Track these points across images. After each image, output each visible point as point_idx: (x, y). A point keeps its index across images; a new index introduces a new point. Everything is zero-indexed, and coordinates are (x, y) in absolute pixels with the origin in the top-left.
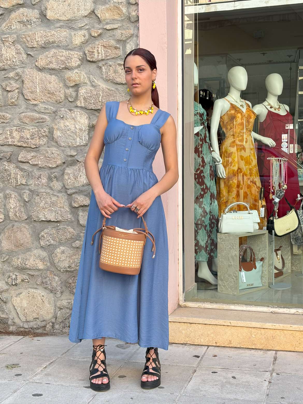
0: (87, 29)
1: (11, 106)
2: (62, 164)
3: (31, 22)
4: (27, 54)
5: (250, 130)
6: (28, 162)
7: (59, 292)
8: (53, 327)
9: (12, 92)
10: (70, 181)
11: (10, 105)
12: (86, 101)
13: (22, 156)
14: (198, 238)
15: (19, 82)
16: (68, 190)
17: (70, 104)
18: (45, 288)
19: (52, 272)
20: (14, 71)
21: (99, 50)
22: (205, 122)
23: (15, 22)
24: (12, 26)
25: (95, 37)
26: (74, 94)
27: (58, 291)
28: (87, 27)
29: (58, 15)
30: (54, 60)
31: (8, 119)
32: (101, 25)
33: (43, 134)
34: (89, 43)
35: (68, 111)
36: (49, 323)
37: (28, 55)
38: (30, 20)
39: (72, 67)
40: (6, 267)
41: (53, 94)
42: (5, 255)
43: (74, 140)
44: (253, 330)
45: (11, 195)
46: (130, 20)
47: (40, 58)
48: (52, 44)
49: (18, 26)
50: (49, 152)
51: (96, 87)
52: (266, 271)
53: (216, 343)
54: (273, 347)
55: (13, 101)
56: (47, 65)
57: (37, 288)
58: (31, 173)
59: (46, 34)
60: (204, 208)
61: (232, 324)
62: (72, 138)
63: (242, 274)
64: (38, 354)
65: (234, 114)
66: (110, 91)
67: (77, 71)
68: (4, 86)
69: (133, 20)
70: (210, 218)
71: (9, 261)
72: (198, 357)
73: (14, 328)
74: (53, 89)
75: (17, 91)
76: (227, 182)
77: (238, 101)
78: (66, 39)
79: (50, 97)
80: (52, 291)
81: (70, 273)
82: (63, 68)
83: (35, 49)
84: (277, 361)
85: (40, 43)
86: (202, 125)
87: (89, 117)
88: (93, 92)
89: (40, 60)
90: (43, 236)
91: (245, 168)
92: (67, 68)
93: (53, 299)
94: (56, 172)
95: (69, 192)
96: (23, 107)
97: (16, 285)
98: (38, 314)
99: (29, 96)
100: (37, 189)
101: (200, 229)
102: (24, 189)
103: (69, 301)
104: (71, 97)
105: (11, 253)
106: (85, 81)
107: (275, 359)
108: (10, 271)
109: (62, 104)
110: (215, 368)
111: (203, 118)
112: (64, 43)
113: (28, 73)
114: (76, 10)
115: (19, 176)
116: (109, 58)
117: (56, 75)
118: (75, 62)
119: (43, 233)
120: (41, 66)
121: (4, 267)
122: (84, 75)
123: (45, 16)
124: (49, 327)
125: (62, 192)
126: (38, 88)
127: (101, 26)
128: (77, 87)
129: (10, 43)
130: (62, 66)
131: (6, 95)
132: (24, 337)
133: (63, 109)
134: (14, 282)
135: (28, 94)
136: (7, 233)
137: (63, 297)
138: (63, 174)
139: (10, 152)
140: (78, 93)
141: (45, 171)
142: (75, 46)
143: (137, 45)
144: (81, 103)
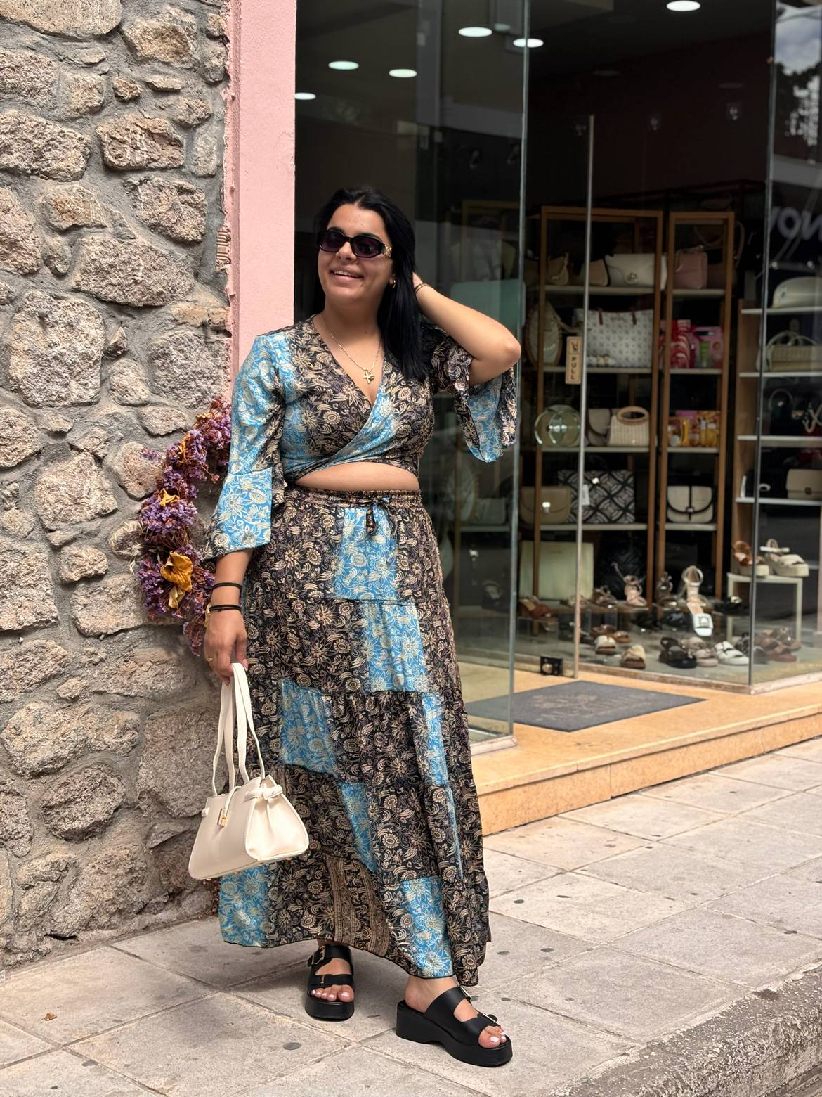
0: (105, 73)
2: (33, 457)
12: (102, 277)
16: (51, 534)
17: (56, 280)
21: (137, 139)
25: (124, 102)
26: (68, 252)
27: (22, 837)
28: (106, 68)
29: (30, 11)
30: (14, 143)
32: (141, 71)
34: (106, 111)
35: (54, 301)
39: (69, 172)
41: (13, 244)
43: (66, 386)
46: (205, 78)
48: (10, 92)
51: (126, 241)
62: (61, 380)
66: (159, 256)
67: (79, 187)
69: (212, 77)
74: (14, 230)
78: (51, 89)
81: (48, 777)
82: (34, 172)
87: (104, 323)
88: (120, 255)
92: (45, 173)
93: (7, 863)
94: (16, 481)
95: (57, 538)
104: (62, 259)
106: (102, 221)
109: (37, 278)
112: (44, 99)
114: (78, 11)
116: (155, 164)
117: (14, 189)
118: (73, 160)
122: (97, 201)
125: (32, 540)
127: (136, 73)
128: (76, 234)
130: (34, 166)
133: (38, 293)
138: (33, 487)
140: (77, 252)
142: (75, 114)
143: (222, 147)
144: (88, 280)
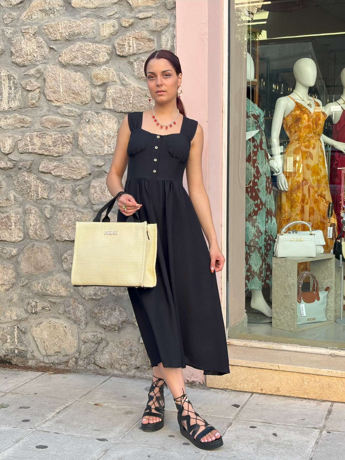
0: (117, 18)
1: (32, 107)
2: (88, 175)
3: (54, 11)
4: (49, 47)
5: (319, 134)
6: (50, 173)
7: (84, 323)
8: (76, 362)
9: (33, 92)
10: (96, 195)
11: (30, 107)
12: (115, 102)
13: (44, 165)
14: (251, 262)
15: (41, 81)
16: (94, 206)
17: (98, 105)
18: (69, 318)
19: (75, 300)
20: (34, 68)
21: (130, 42)
22: (261, 125)
23: (37, 11)
24: (33, 16)
25: (125, 28)
26: (101, 94)
27: (82, 322)
28: (117, 16)
29: (85, 2)
30: (79, 54)
31: (28, 122)
32: (133, 13)
33: (66, 140)
34: (119, 34)
35: (95, 114)
36: (72, 358)
37: (51, 48)
38: (53, 8)
39: (100, 62)
40: (25, 292)
41: (78, 94)
42: (24, 279)
43: (101, 147)
44: (306, 377)
45: (31, 210)
46: (166, 8)
47: (64, 52)
48: (77, 35)
49: (40, 15)
50: (74, 161)
51: (126, 86)
52: (331, 302)
53: (261, 390)
54: (329, 397)
55: (33, 103)
56: (72, 61)
57: (59, 317)
58: (53, 185)
59: (70, 24)
60: (258, 227)
61: (280, 368)
62: (99, 145)
63: (301, 306)
64: (53, 395)
65: (300, 115)
66: (143, 91)
67: (105, 68)
68: (24, 85)
69: (169, 6)
70: (265, 239)
71: (28, 285)
72: (237, 406)
73: (33, 362)
74: (78, 88)
75: (38, 90)
76: (290, 195)
77: (305, 99)
78: (93, 30)
79: (75, 98)
80: (76, 321)
81: (96, 301)
82: (89, 64)
83: (58, 42)
84: (331, 415)
85: (64, 35)
86: (257, 129)
87: (119, 121)
88: (123, 92)
89: (63, 55)
90: (66, 258)
91: (311, 179)
92: (93, 64)
93: (77, 330)
94: (81, 185)
96: (45, 109)
97: (36, 313)
98: (60, 347)
99: (51, 96)
100: (60, 204)
101: (253, 252)
102: (46, 204)
103: (95, 334)
104: (98, 97)
105: (30, 276)
106: (114, 79)
107: (330, 412)
108: (30, 297)
109: (88, 105)
110: (255, 422)
111: (258, 121)
112: (91, 35)
113: (50, 70)
115: (40, 189)
116: (141, 51)
117: (82, 72)
118: (103, 57)
119: (65, 255)
120: (64, 62)
121: (23, 292)
122: (113, 71)
123: (70, 3)
124: (72, 363)
125: (87, 208)
126: (61, 87)
127: (133, 15)
128: (105, 86)
129: (30, 36)
130: (88, 62)
131: (27, 95)
132: (43, 373)
133: (89, 111)
134: (33, 310)
135: (51, 94)
136: (26, 254)
137: (88, 329)
138: (89, 187)
139: (30, 161)
140: (106, 93)
141: (69, 183)
142: (104, 38)
143: (174, 37)
144: (109, 104)
